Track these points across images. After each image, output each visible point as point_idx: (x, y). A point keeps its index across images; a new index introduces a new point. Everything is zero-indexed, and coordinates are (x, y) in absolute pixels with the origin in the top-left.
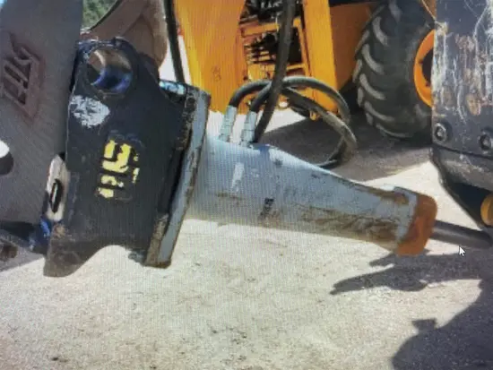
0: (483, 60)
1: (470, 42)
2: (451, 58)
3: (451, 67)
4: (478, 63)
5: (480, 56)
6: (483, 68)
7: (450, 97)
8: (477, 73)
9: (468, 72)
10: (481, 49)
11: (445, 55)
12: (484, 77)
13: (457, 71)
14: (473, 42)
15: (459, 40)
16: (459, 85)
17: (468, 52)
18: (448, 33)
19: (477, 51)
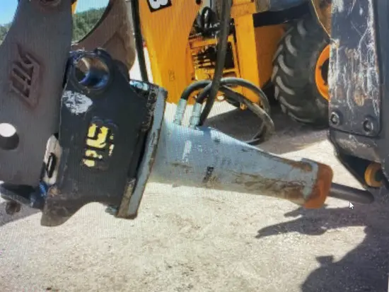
0: (365, 66)
1: (356, 53)
2: (342, 65)
3: (342, 72)
4: (362, 69)
5: (363, 64)
6: (365, 72)
7: (341, 93)
8: (360, 75)
9: (355, 75)
10: (363, 58)
11: (337, 63)
12: (366, 78)
13: (347, 75)
14: (358, 53)
15: (348, 51)
16: (348, 84)
17: (354, 60)
18: (340, 47)
19: (361, 59)
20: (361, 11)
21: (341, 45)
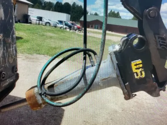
0: (13, 45)
1: (9, 40)
2: (4, 46)
3: (4, 50)
4: (11, 46)
5: (12, 44)
6: (13, 47)
7: (4, 61)
8: (11, 49)
9: (9, 50)
10: (12, 42)
11: (2, 46)
12: (13, 50)
13: (6, 51)
14: (10, 40)
15: (6, 39)
16: (7, 55)
17: (9, 43)
18: (3, 37)
19: (11, 42)
20: (11, 21)
21: (3, 36)
